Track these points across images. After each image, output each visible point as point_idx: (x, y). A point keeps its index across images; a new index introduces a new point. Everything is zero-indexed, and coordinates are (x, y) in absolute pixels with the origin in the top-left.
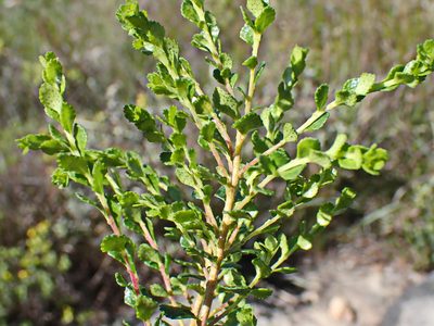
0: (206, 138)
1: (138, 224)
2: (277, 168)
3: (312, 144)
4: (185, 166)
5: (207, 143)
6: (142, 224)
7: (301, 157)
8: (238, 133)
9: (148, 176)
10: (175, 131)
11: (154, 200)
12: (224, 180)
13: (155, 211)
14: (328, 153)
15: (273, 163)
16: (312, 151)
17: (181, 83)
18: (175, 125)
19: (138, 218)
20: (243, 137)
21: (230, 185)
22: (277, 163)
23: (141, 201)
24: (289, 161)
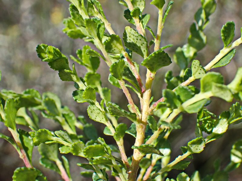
0: (116, 76)
1: (55, 163)
2: (182, 103)
3: (215, 78)
4: (97, 103)
5: (117, 81)
6: (59, 163)
7: (205, 91)
8: (148, 71)
9: (64, 116)
10: (90, 71)
11: (67, 138)
12: (134, 116)
13: (67, 147)
14: (229, 86)
15: (179, 98)
16: (214, 84)
17: (91, 23)
18: (89, 65)
19: (54, 157)
20: (153, 75)
21: (140, 121)
22: (182, 98)
23: (55, 139)
24: (193, 96)
